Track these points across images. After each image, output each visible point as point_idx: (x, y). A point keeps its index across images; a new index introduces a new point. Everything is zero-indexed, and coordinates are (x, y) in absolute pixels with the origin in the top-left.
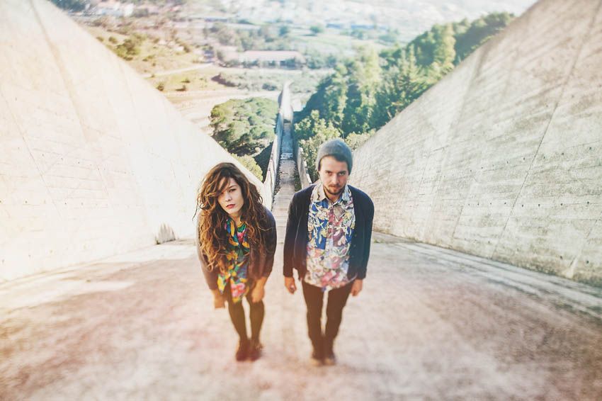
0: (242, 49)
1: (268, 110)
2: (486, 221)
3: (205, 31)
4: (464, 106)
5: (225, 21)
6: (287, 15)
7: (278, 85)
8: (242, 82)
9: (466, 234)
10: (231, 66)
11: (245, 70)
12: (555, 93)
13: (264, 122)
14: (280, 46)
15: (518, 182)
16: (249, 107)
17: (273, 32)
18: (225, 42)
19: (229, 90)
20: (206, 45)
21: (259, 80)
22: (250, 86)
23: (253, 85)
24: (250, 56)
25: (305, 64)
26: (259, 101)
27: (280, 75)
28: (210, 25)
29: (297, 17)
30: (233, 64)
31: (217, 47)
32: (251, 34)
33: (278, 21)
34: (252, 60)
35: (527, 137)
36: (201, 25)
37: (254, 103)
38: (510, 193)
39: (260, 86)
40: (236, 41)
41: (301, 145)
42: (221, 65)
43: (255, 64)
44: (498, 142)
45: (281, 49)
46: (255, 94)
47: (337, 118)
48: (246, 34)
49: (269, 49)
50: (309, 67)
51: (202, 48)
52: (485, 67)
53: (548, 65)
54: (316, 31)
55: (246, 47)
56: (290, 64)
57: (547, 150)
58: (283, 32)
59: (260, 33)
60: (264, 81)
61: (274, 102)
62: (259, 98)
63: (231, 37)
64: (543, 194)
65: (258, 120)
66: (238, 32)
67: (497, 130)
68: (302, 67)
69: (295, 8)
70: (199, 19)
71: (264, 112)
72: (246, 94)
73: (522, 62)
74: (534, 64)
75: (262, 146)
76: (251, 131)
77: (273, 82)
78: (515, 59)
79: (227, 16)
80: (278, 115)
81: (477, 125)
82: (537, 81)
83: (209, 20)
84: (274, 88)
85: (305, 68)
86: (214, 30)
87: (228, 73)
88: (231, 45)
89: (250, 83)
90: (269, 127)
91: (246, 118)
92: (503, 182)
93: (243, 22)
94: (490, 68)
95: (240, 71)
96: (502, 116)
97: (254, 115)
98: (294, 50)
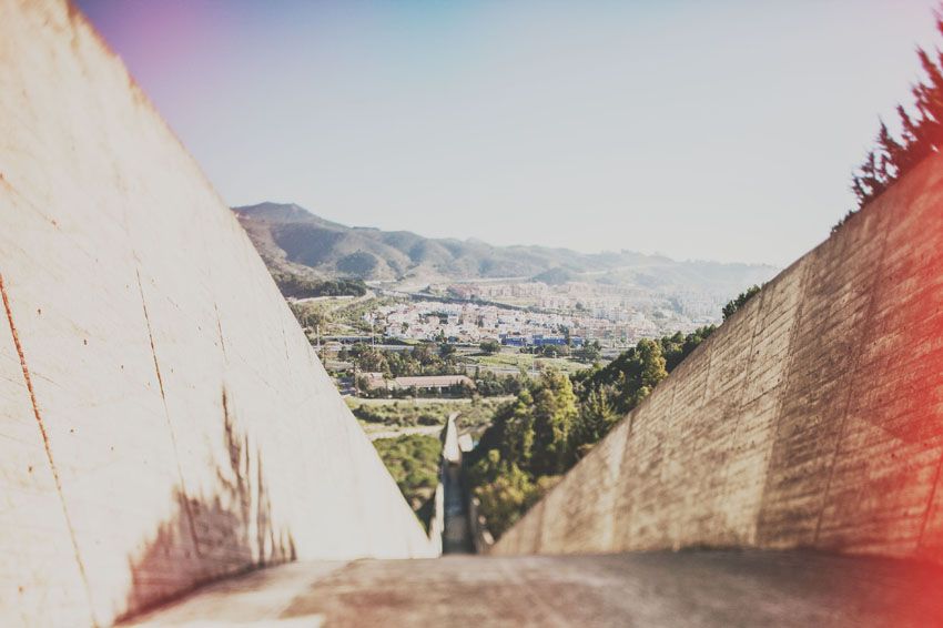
0: (390, 375)
1: (429, 451)
2: (643, 531)
3: (341, 356)
4: (626, 450)
5: (370, 341)
6: (451, 330)
7: (441, 418)
8: (391, 415)
9: (633, 543)
10: (376, 397)
11: (395, 401)
12: (663, 446)
13: (424, 466)
14: (440, 369)
15: (654, 501)
16: (403, 448)
17: (433, 353)
18: (369, 366)
19: (372, 426)
20: (343, 371)
21: (414, 413)
22: (401, 421)
23: (405, 419)
24: (402, 383)
25: (476, 390)
26: (416, 440)
27: (442, 405)
28: (349, 347)
29: (463, 333)
30: (381, 393)
31: (359, 374)
32: (403, 355)
33: (438, 339)
34: (405, 388)
35: (655, 472)
36: (338, 347)
37: (409, 443)
38: (650, 509)
39: (416, 420)
40: (382, 364)
41: (477, 496)
42: (363, 396)
43: (410, 392)
44: (644, 476)
45: (444, 373)
46: (409, 431)
47: (523, 459)
48: (397, 355)
49: (428, 374)
50: (481, 394)
51: (336, 375)
52: (634, 425)
53: (660, 430)
54: (488, 349)
55: (396, 371)
56: (457, 391)
57: (663, 478)
58: (446, 351)
59: (414, 354)
60: (420, 414)
61: (436, 441)
62: (416, 435)
63: (378, 361)
64: (664, 505)
65: (416, 463)
66: (385, 354)
67: (643, 467)
68: (472, 394)
69: (461, 322)
70: (336, 340)
71: (425, 453)
72: (396, 431)
73: (649, 426)
74: (653, 429)
75: (421, 498)
76: (407, 479)
77: (433, 414)
78: (646, 423)
79: (372, 335)
80: (441, 456)
81: (632, 466)
82: (656, 439)
83: (348, 342)
84: (434, 422)
85: (476, 396)
86: (353, 353)
87: (372, 404)
88: (376, 370)
89: (401, 416)
90: (431, 472)
91: (399, 463)
92: (648, 503)
93: (393, 341)
94: (637, 427)
95: (389, 402)
96: (644, 458)
97: (409, 457)
98: (460, 374)
